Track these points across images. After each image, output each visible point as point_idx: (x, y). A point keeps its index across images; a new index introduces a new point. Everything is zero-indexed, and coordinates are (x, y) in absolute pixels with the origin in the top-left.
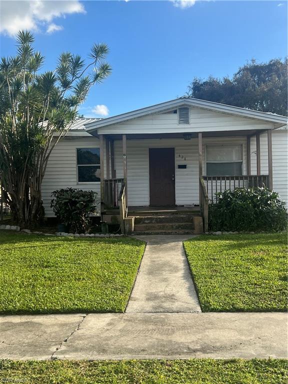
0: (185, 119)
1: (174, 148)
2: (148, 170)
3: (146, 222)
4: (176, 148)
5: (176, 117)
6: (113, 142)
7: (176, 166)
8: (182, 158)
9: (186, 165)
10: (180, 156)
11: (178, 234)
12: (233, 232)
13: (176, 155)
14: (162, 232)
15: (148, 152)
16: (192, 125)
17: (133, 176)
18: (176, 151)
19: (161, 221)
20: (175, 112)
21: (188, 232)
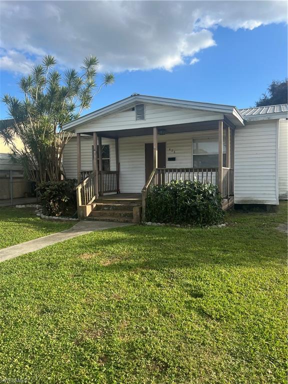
0: (141, 116)
1: (165, 143)
2: (144, 163)
3: (105, 208)
4: (168, 142)
5: (134, 113)
6: (118, 140)
7: (167, 159)
8: (172, 151)
9: (175, 158)
10: (170, 150)
11: (119, 222)
12: (161, 223)
13: (167, 149)
14: (106, 219)
15: (144, 147)
16: (147, 121)
17: (133, 168)
18: (167, 146)
19: (116, 208)
20: (133, 109)
21: (127, 221)
